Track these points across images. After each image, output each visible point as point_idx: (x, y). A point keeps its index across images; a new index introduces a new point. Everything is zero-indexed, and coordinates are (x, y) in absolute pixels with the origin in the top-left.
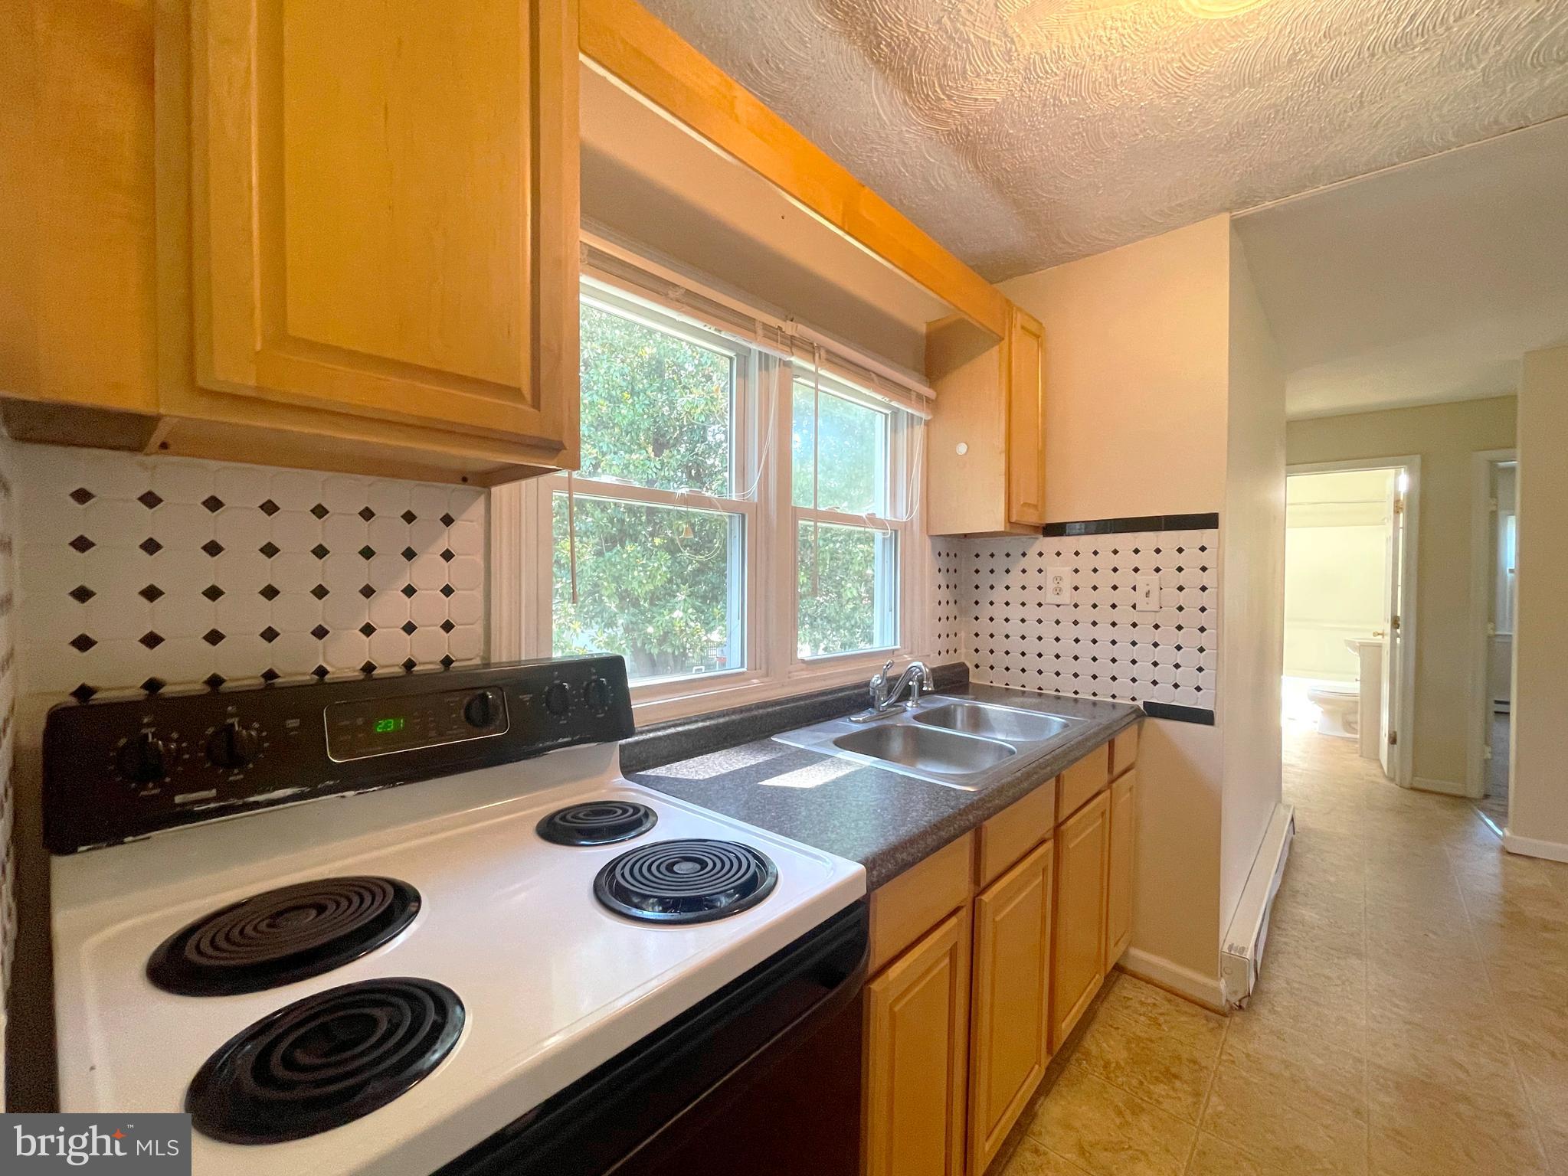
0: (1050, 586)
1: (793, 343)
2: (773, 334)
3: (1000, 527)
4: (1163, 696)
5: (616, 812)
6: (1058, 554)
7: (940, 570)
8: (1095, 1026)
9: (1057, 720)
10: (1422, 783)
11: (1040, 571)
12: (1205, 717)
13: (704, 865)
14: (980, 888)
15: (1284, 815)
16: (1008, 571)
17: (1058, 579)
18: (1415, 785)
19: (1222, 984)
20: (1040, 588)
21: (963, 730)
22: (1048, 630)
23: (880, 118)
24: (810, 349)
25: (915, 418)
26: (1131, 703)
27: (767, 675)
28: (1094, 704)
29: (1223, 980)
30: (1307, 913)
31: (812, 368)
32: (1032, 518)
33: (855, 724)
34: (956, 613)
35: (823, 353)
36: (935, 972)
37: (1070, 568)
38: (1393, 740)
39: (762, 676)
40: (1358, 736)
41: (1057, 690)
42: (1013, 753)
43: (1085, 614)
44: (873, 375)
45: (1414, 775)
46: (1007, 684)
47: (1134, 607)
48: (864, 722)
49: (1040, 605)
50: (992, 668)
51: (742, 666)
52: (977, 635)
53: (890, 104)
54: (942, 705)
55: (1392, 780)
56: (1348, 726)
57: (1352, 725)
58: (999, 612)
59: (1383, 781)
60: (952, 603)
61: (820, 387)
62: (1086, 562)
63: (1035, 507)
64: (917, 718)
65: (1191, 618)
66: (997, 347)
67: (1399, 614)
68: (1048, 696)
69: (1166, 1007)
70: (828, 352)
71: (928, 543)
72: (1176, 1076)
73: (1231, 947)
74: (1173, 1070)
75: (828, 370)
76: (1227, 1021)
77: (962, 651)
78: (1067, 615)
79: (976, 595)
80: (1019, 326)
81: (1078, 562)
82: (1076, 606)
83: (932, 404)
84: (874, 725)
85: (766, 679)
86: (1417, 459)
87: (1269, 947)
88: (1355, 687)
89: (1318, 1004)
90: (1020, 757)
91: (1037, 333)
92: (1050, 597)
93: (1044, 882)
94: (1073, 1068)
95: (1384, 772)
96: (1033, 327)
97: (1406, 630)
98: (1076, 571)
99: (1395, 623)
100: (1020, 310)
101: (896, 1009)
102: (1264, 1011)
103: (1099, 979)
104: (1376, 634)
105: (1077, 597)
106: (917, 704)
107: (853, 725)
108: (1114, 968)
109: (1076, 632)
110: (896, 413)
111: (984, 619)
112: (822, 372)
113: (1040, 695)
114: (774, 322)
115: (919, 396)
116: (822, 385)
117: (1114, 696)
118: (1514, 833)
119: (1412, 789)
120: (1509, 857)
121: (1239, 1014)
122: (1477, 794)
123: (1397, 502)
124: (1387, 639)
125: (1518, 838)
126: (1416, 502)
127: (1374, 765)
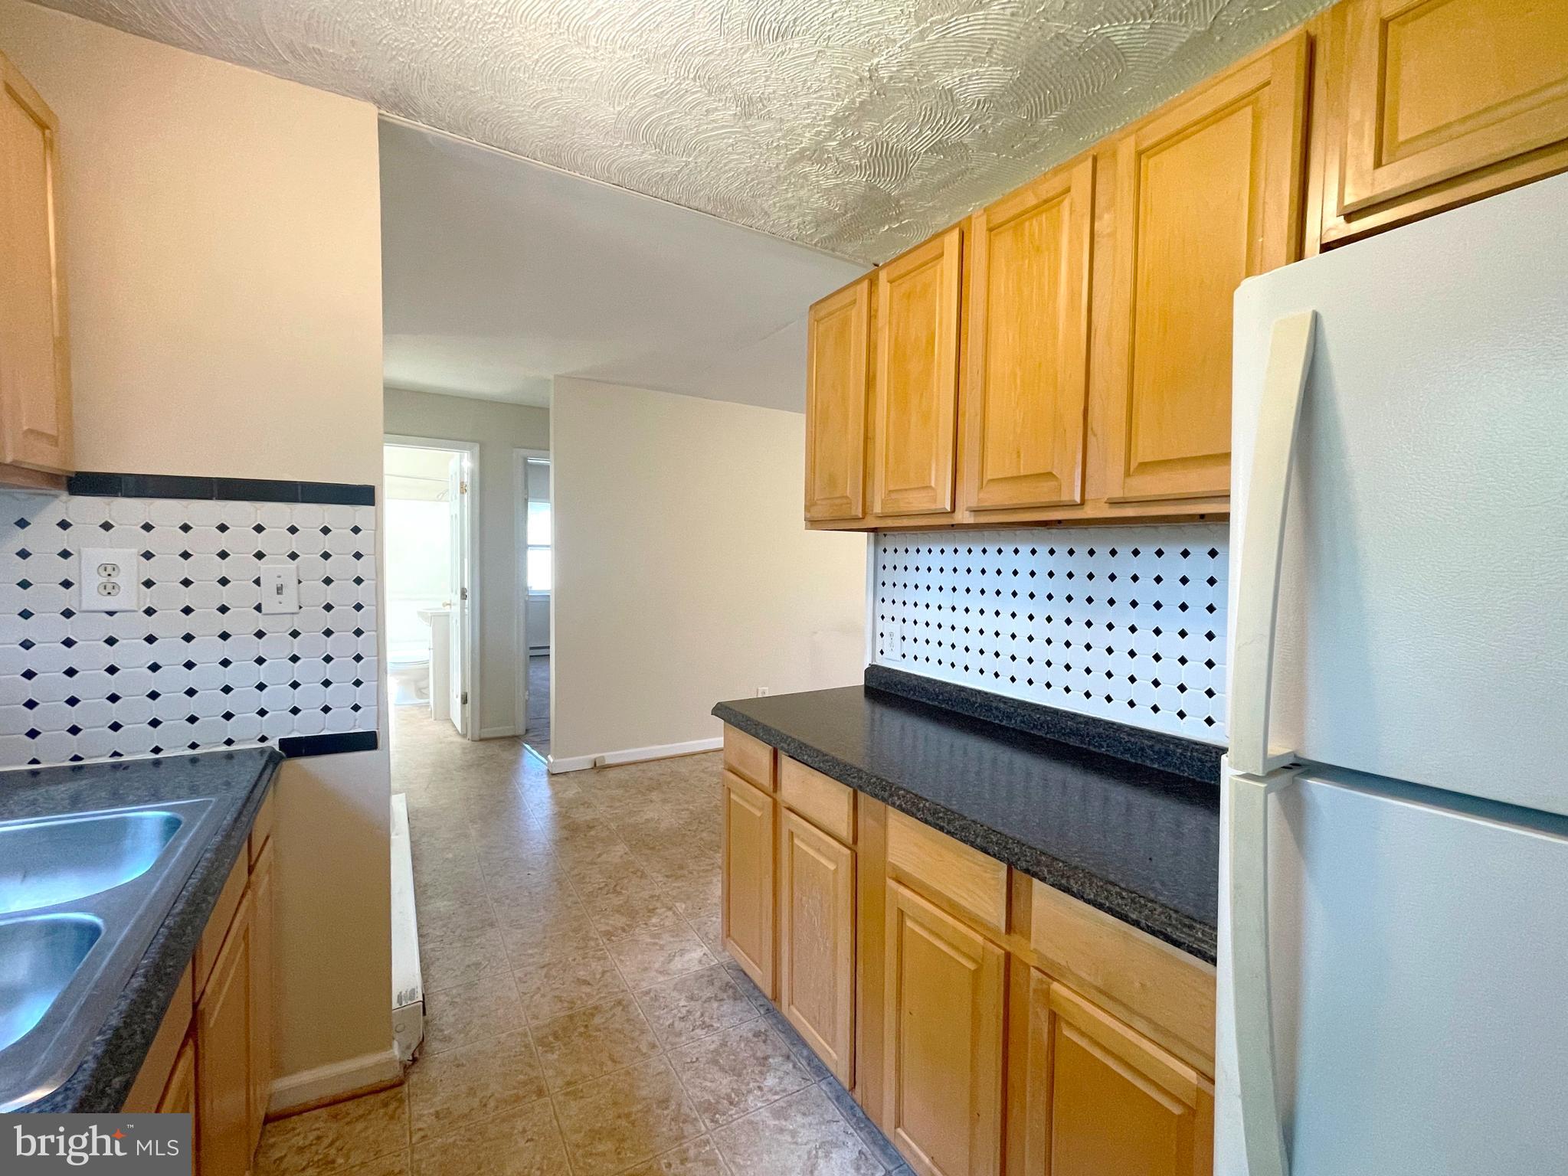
0: (90, 580)
4: (307, 726)
6: (106, 526)
9: (149, 819)
10: (488, 733)
11: (65, 555)
12: (367, 741)
17: (109, 569)
18: (483, 736)
19: (396, 1049)
20: (67, 585)
22: (91, 657)
26: (260, 745)
28: (194, 760)
32: (45, 459)
37: (134, 551)
38: (464, 701)
40: (431, 701)
43: (170, 624)
45: (482, 727)
47: (258, 608)
49: (67, 614)
55: (464, 736)
56: (421, 692)
57: (423, 690)
59: (459, 739)
62: (167, 542)
63: (53, 440)
65: (344, 619)
67: (466, 587)
68: (100, 770)
76: (404, 1087)
78: (131, 628)
81: (150, 541)
82: (149, 612)
86: (477, 448)
88: (426, 655)
92: (90, 600)
95: (457, 730)
97: (473, 600)
98: (148, 555)
99: (464, 596)
102: (435, 1048)
104: (445, 605)
105: (152, 598)
108: (265, 1123)
109: (152, 654)
113: (78, 769)
117: (227, 741)
118: (555, 757)
119: (481, 740)
120: (555, 779)
121: (415, 1069)
122: (521, 731)
123: (462, 483)
124: (456, 609)
125: (557, 761)
126: (477, 485)
127: (448, 725)
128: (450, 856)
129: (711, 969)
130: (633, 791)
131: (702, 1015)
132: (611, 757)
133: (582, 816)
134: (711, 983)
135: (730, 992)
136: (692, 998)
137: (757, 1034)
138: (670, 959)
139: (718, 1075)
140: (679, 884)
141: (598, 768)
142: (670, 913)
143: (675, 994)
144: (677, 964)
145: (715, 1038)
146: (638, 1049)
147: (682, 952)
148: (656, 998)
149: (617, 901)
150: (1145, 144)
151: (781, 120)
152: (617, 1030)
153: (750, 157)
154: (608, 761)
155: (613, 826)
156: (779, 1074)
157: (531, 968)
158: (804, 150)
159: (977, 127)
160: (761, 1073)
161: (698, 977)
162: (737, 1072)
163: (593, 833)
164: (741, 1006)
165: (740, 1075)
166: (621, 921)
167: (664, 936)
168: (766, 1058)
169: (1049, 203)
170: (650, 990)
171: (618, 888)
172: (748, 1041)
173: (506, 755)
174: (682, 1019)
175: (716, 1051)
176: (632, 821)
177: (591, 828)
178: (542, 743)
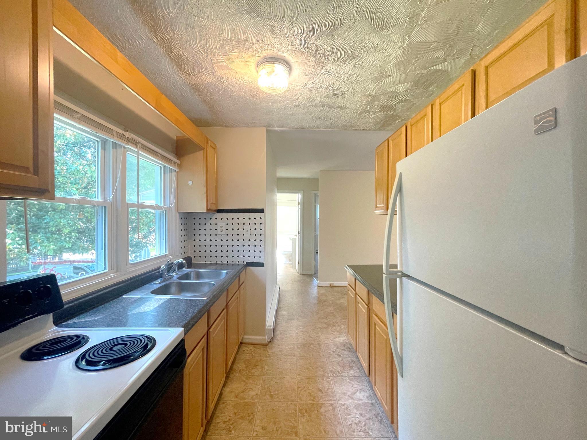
0: (219, 229)
1: (129, 140)
2: (121, 136)
3: (204, 210)
4: (251, 260)
5: (67, 340)
6: (222, 219)
7: (181, 224)
8: (236, 362)
9: (224, 272)
10: (305, 273)
11: (216, 224)
12: (262, 265)
13: (126, 345)
14: (209, 327)
15: (278, 287)
16: (205, 224)
17: (222, 227)
18: (303, 274)
19: (266, 337)
20: (216, 230)
21: (193, 280)
22: (219, 243)
23: (168, 71)
24: (136, 144)
25: (172, 170)
26: (243, 263)
27: (117, 271)
28: (233, 265)
29: (266, 336)
30: (283, 312)
31: (136, 150)
32: (214, 207)
33: (156, 284)
34: (187, 239)
35: (140, 146)
36: (199, 357)
37: (225, 223)
38: (299, 263)
39: (115, 272)
40: (292, 263)
41: (222, 262)
42: (214, 284)
43: (230, 237)
44: (159, 154)
45: (303, 271)
46: (205, 262)
47: (243, 235)
48: (160, 283)
49: (216, 235)
50: (200, 257)
51: (105, 269)
52: (195, 246)
53: (173, 69)
54: (186, 272)
55: (298, 273)
56: (290, 260)
58: (203, 238)
59: (297, 274)
60: (186, 235)
61: (139, 157)
62: (230, 221)
63: (215, 204)
64: (179, 278)
65: (258, 238)
66: (203, 151)
67: (299, 231)
68: (219, 264)
69: (253, 349)
70: (142, 145)
71: (178, 215)
72: (257, 366)
73: (268, 327)
74: (256, 364)
75: (141, 151)
76: (268, 346)
77: (189, 252)
78: (224, 238)
79: (194, 232)
80: (209, 146)
81: (227, 221)
82: (227, 235)
83: (179, 166)
84: (163, 284)
85: (116, 274)
86: (302, 191)
87: (276, 324)
88: (291, 250)
89: (286, 334)
90: (217, 285)
91: (215, 148)
92: (219, 232)
93: (224, 322)
94: (231, 376)
95: (297, 271)
96: (213, 146)
97: (301, 235)
98: (227, 224)
99: (299, 233)
100: (210, 140)
101: (190, 370)
102: (275, 341)
103: (237, 347)
104: (295, 236)
105: (227, 232)
106: (177, 273)
107: (155, 285)
108: (240, 344)
109: (227, 243)
110: (165, 167)
111: (197, 241)
112: (140, 152)
113: (216, 264)
114: (121, 132)
115: (175, 163)
116: (140, 156)
117: (238, 262)
118: (320, 281)
119: (302, 275)
120: (319, 287)
121: (270, 343)
122: (313, 273)
123: (299, 202)
124: (297, 237)
125: (320, 282)
126: (302, 203)
127: (295, 270)
128: (288, 302)
129: (346, 343)
130: (340, 294)
131: (339, 353)
132: (336, 284)
133: (323, 298)
134: (344, 346)
135: (349, 350)
136: (337, 348)
137: (352, 361)
138: (335, 338)
139: (338, 366)
140: (345, 321)
141: (332, 286)
142: (339, 327)
143: (333, 346)
144: (337, 339)
145: (340, 358)
146: (319, 355)
147: (339, 337)
148: (328, 345)
149: (326, 321)
150: (441, 101)
151: (352, 108)
152: (316, 350)
153: (348, 116)
154: (335, 285)
155: (331, 302)
156: (355, 371)
157: (300, 331)
158: (361, 112)
159: (409, 95)
160: (350, 370)
161: (341, 344)
162: (343, 367)
163: (325, 303)
164: (350, 353)
165: (344, 368)
166: (325, 326)
167: (336, 332)
168: (352, 367)
169: (423, 118)
170: (327, 343)
171: (327, 318)
172: (349, 362)
173: (308, 280)
174: (333, 352)
175: (339, 361)
176: (337, 302)
177: (324, 302)
178: (317, 278)
